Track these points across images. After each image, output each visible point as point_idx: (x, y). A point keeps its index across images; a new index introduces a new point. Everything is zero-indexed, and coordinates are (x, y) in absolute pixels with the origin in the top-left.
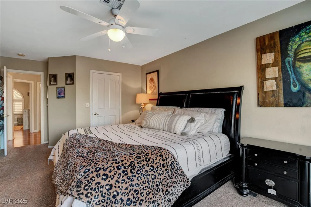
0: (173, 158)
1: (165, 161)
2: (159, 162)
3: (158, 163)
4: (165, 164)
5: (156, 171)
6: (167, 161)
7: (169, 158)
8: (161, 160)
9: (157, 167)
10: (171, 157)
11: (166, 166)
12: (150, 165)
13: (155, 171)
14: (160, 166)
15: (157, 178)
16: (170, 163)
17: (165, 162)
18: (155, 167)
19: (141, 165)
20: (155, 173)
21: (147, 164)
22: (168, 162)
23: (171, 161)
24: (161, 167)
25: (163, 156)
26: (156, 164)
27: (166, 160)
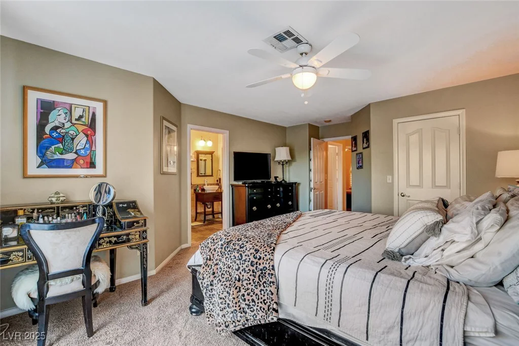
0: (268, 263)
1: (257, 260)
2: (250, 255)
3: (248, 256)
4: (255, 263)
5: (243, 264)
6: (259, 262)
7: (263, 259)
8: (253, 255)
9: (245, 261)
10: (267, 260)
11: (255, 266)
12: (240, 253)
13: (242, 262)
14: (249, 261)
15: (239, 271)
16: (261, 267)
17: (255, 261)
18: (244, 258)
19: (234, 247)
20: (240, 264)
21: (238, 250)
22: (260, 264)
23: (265, 265)
24: (249, 263)
25: (259, 253)
26: (246, 255)
27: (259, 259)
